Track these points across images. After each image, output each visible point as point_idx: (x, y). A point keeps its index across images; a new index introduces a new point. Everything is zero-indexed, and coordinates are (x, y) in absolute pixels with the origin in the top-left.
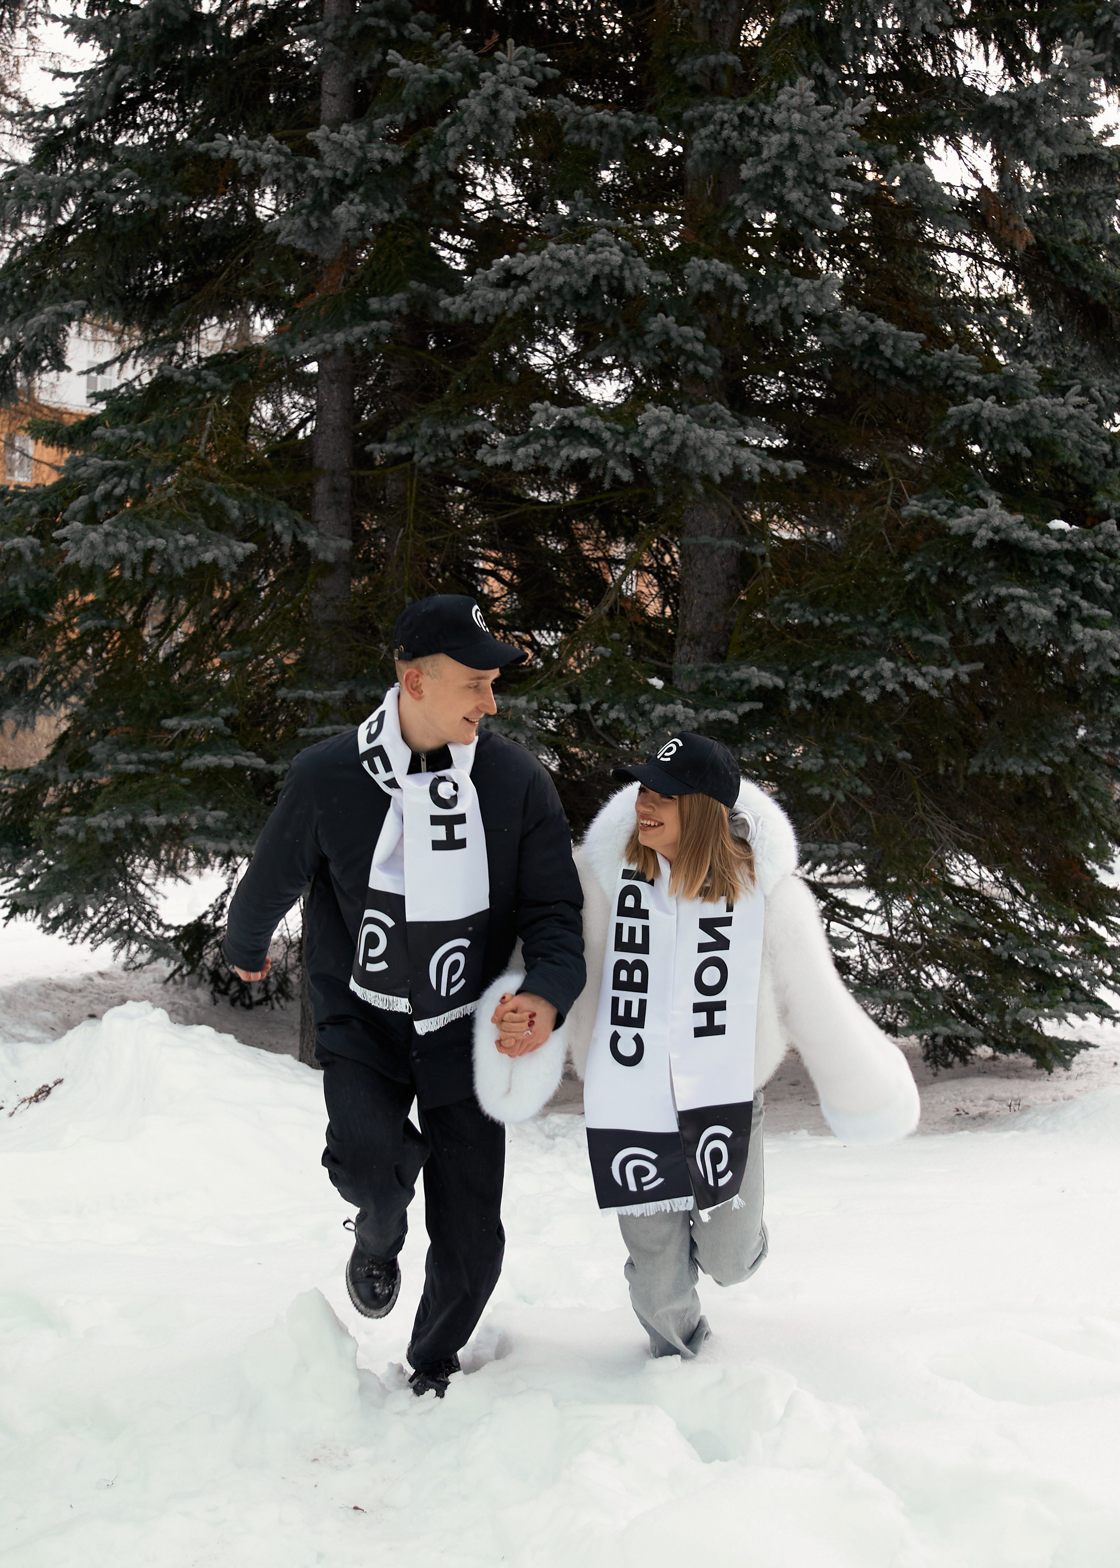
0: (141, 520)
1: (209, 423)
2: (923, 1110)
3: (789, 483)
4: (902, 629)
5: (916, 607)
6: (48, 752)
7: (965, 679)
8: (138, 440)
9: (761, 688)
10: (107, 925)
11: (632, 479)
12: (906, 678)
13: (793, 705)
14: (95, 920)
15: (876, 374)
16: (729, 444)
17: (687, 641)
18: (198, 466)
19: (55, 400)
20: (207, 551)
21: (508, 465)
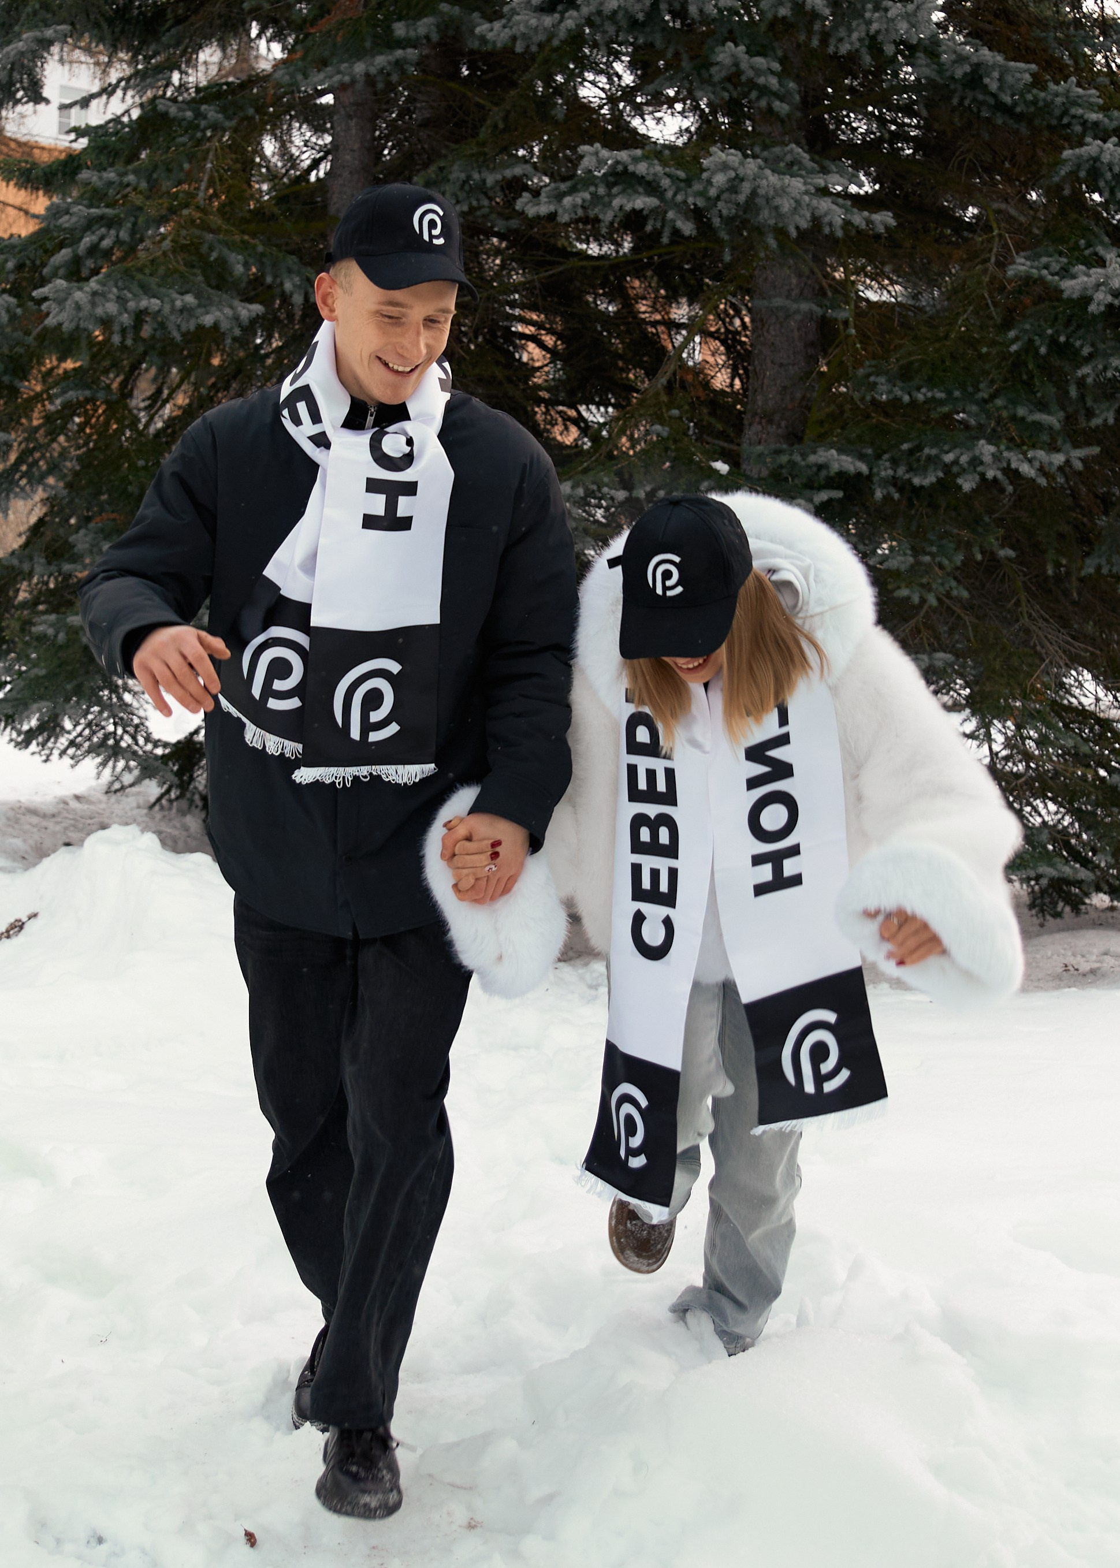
0: (133, 278)
1: (209, 165)
2: (1028, 964)
3: (877, 237)
4: (1006, 408)
5: (1023, 382)
6: (22, 540)
7: (1078, 465)
8: (128, 185)
9: (841, 474)
10: (89, 739)
11: (694, 233)
12: (1009, 464)
13: (879, 494)
14: (74, 734)
15: (979, 111)
16: (807, 192)
17: (757, 419)
18: (197, 215)
19: (25, 131)
20: (207, 313)
21: (552, 217)
